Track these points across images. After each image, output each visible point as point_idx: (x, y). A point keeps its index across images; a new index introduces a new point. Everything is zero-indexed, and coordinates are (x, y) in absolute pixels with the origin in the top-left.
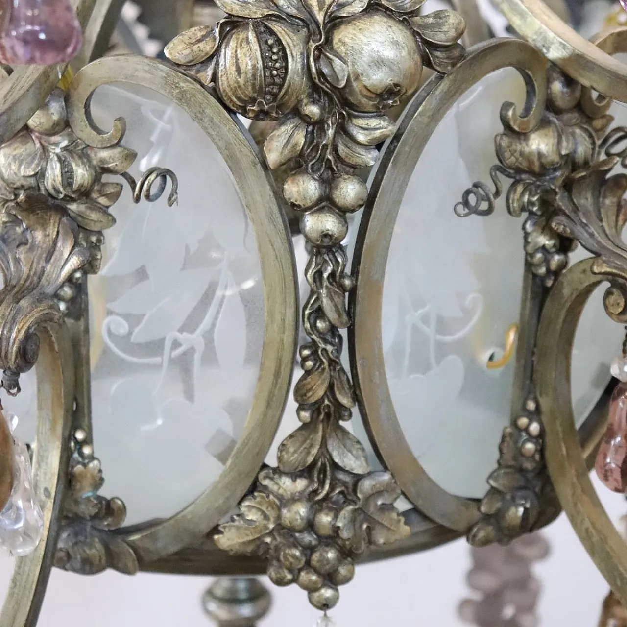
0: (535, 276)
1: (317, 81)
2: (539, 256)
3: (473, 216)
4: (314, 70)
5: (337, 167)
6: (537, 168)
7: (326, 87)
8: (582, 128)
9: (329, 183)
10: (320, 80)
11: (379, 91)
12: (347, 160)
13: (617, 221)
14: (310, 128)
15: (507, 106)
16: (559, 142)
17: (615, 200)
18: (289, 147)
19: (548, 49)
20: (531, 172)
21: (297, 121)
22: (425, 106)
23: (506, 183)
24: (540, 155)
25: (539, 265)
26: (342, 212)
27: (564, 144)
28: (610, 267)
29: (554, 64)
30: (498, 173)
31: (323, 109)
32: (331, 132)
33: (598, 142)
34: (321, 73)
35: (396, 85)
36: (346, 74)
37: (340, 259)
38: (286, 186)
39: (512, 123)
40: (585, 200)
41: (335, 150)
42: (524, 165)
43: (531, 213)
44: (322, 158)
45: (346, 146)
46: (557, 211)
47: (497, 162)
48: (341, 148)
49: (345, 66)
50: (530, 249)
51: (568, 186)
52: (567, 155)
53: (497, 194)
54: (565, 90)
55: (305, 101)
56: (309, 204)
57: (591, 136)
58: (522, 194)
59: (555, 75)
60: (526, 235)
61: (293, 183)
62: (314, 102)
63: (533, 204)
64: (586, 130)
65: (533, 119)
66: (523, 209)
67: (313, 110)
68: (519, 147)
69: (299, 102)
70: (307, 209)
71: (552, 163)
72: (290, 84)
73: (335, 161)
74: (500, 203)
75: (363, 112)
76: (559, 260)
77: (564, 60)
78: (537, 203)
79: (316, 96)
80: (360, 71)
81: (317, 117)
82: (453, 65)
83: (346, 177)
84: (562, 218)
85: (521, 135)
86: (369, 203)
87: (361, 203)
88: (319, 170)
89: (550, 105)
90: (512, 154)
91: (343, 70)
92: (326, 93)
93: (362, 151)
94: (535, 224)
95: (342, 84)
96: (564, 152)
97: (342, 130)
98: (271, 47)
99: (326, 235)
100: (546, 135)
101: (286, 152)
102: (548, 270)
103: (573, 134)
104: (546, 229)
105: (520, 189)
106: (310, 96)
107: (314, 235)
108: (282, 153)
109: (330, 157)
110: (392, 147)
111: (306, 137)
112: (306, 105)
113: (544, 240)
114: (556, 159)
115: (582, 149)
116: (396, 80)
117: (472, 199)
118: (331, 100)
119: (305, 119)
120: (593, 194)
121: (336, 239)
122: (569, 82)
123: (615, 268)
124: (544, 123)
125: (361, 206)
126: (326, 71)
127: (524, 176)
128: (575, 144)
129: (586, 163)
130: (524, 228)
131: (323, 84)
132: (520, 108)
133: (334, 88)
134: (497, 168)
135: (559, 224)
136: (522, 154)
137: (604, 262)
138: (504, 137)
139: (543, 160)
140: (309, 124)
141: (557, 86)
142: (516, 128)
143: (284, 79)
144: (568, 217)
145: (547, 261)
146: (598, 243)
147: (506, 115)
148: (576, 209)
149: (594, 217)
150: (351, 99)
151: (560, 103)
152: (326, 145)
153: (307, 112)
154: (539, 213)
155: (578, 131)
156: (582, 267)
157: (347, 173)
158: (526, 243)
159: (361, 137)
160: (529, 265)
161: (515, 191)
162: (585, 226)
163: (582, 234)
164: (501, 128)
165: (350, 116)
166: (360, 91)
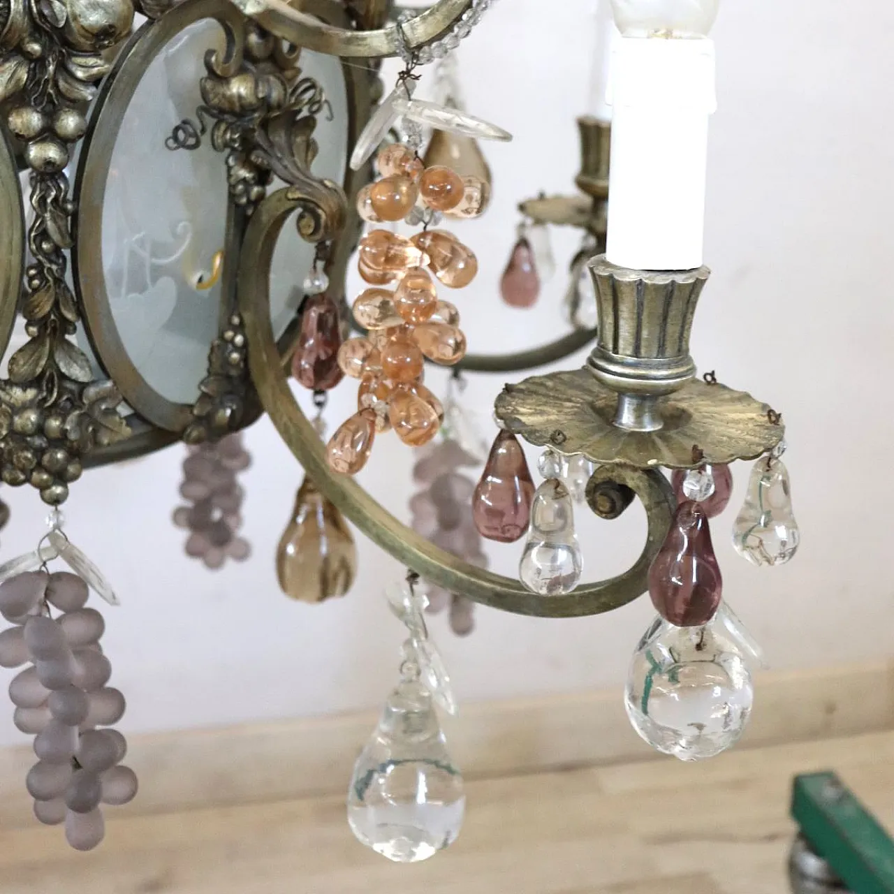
0: (237, 206)
1: (38, 20)
2: (240, 187)
3: (181, 150)
4: (35, 10)
5: (58, 100)
6: (237, 109)
7: (46, 27)
8: (275, 76)
9: (51, 115)
10: (40, 20)
11: (95, 31)
12: (68, 95)
13: (306, 156)
14: (32, 65)
15: (210, 53)
16: (256, 86)
17: (304, 138)
18: (13, 82)
19: (245, 5)
20: (232, 113)
21: (20, 58)
22: (138, 47)
23: (210, 121)
24: (240, 97)
25: (240, 196)
26: (64, 142)
27: (261, 88)
28: (301, 193)
29: (250, 19)
30: (204, 113)
31: (43, 47)
32: (51, 68)
33: (290, 91)
34: (40, 13)
35: (111, 26)
36: (65, 14)
37: (62, 186)
38: (11, 119)
39: (215, 68)
40: (280, 138)
41: (56, 85)
42: (226, 106)
43: (233, 149)
44: (44, 92)
45: (66, 82)
46: (257, 146)
47: (203, 104)
48: (62, 84)
49: (64, 8)
50: (233, 180)
51: (265, 125)
52: (263, 98)
53: (203, 131)
54: (260, 41)
55: (27, 40)
56: (32, 134)
57: (283, 83)
58: (225, 132)
59: (251, 28)
60: (229, 168)
61: (17, 115)
62: (36, 41)
63: (233, 141)
64: (279, 78)
65: (233, 65)
66: (226, 145)
67: (36, 47)
68: (222, 89)
69: (22, 40)
70: (30, 139)
71: (251, 104)
72: (11, 25)
73: (56, 95)
74: (205, 139)
75: (83, 52)
76: (258, 192)
77: (258, 14)
78: (238, 141)
79: (37, 35)
80: (78, 12)
81: (38, 54)
82: (162, 12)
83: (67, 109)
84: (260, 152)
85: (224, 80)
86: (87, 134)
87: (80, 133)
88: (41, 103)
89: (248, 54)
90: (216, 96)
91: (62, 11)
92: (47, 32)
93: (82, 88)
94: (236, 159)
95: (62, 24)
96: (261, 95)
97: (63, 67)
99: (48, 162)
100: (245, 80)
101: (10, 87)
102: (249, 200)
103: (268, 81)
104: (246, 163)
105: (223, 127)
106: (31, 35)
107: (37, 163)
108: (6, 87)
109: (51, 91)
110: (109, 85)
111: (28, 72)
112: (28, 43)
113: (244, 173)
114: (252, 100)
115: (276, 95)
116: (111, 21)
117: (181, 135)
118: (51, 39)
119: (28, 57)
120: (286, 134)
121: (58, 166)
122: (264, 34)
123: (305, 194)
124: (242, 71)
125: (80, 137)
126: (46, 12)
127: (226, 116)
128: (270, 90)
129: (279, 106)
130: (227, 162)
131: (43, 23)
132: (222, 56)
133: (55, 28)
134: (202, 109)
135: (258, 157)
136: (224, 96)
137: (297, 189)
138: (208, 80)
139: (243, 102)
140: (31, 61)
141: (253, 38)
142: (219, 72)
143: (7, 19)
144: (265, 151)
145: (247, 191)
146: (292, 175)
147: (210, 60)
148: (272, 145)
149: (287, 152)
150: (70, 38)
151: (257, 52)
152: (47, 81)
153: (29, 49)
154: (240, 149)
155: (272, 78)
156: (277, 196)
157: (68, 107)
158: (229, 176)
159: (80, 74)
160: (232, 196)
161: (219, 129)
162: (279, 160)
163: (277, 166)
164: (205, 73)
165: (70, 55)
166: (78, 31)
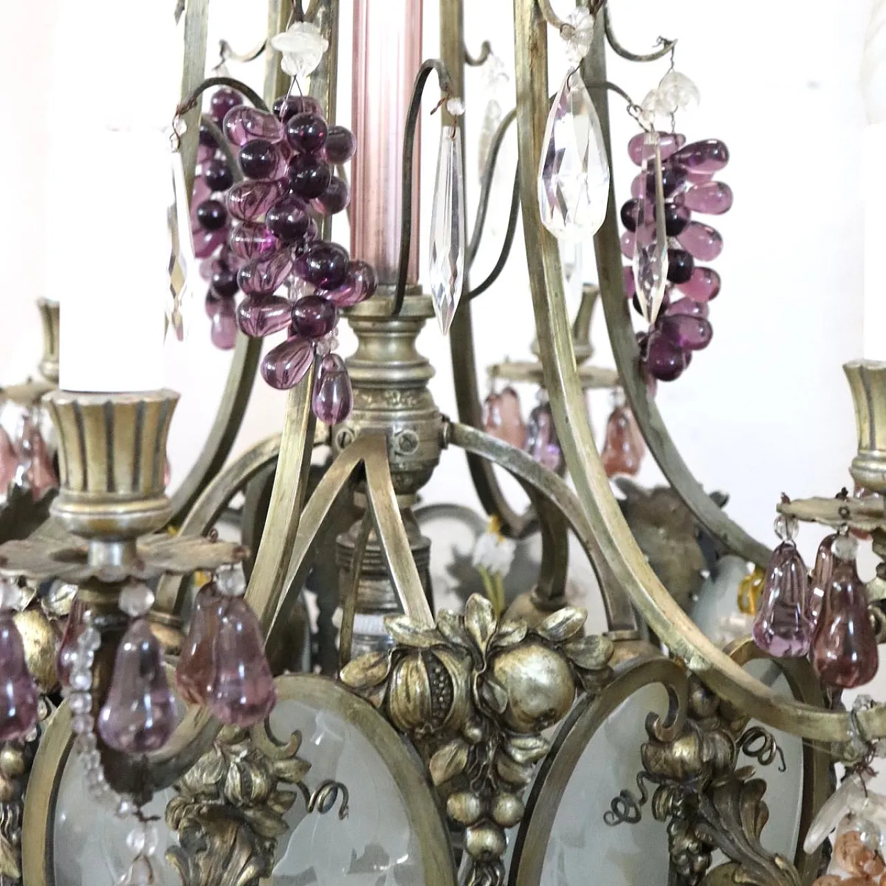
0: (679, 875)
1: (479, 707)
2: (683, 857)
3: (624, 824)
4: (476, 692)
5: (496, 784)
6: (680, 774)
7: (487, 713)
8: (721, 733)
9: (489, 801)
10: (482, 705)
11: (536, 716)
12: (506, 778)
13: (755, 825)
14: (472, 748)
15: (652, 717)
16: (701, 749)
17: (753, 803)
18: (453, 765)
19: (689, 660)
20: (675, 778)
21: (460, 741)
22: (577, 726)
23: (652, 787)
24: (682, 761)
25: (684, 866)
26: (499, 829)
27: (705, 751)
28: (751, 877)
29: (694, 674)
30: (645, 780)
31: (484, 732)
32: (491, 754)
33: (735, 743)
34: (482, 698)
35: (551, 710)
36: (506, 700)
37: (498, 873)
38: (449, 802)
39: (657, 734)
40: (726, 806)
41: (495, 767)
42: (668, 771)
43: (675, 817)
44: (483, 778)
45: (505, 764)
46: (701, 819)
47: (643, 769)
48: (501, 768)
49: (505, 693)
50: (675, 851)
51: (709, 791)
52: (708, 762)
53: (643, 800)
54: (706, 700)
55: (468, 724)
56: (470, 820)
57: (729, 740)
58: (667, 800)
59: (696, 686)
60: (671, 839)
61: (455, 799)
62: (477, 725)
63: (677, 809)
64: (725, 736)
65: (675, 727)
66: (667, 813)
67: (476, 732)
68: (664, 754)
69: (463, 725)
70: (468, 825)
71: (695, 770)
72: (454, 710)
73: (495, 780)
74: (646, 810)
75: (520, 733)
76: (702, 861)
77: (702, 672)
78: (681, 808)
79: (478, 719)
80: (518, 697)
81: (479, 740)
82: (603, 686)
83: (505, 794)
84: (703, 826)
85: (667, 744)
86: (525, 818)
87: (518, 819)
88: (479, 788)
89: (692, 713)
90: (657, 763)
91: (503, 697)
92: (487, 717)
93: (520, 769)
94: (678, 828)
95: (503, 709)
96: (705, 760)
97: (503, 750)
98: (438, 676)
99: (485, 851)
100: (688, 744)
101: (450, 770)
102: (692, 871)
103: (713, 740)
104: (689, 832)
105: (664, 795)
106: (472, 719)
107: (474, 851)
108: (446, 771)
109: (490, 777)
110: (547, 765)
111: (468, 756)
112: (470, 727)
113: (688, 844)
114: (697, 766)
115: (722, 753)
116: (551, 706)
117: (621, 807)
118: (492, 723)
119: (468, 741)
120: (732, 799)
121: (496, 854)
122: (709, 693)
123: (755, 879)
124: (685, 732)
125: (517, 822)
126: (487, 696)
127: (668, 782)
128: (715, 749)
129: (726, 767)
130: (669, 830)
131: (484, 708)
132: (663, 718)
133: (495, 713)
134: (641, 775)
135: (701, 833)
136: (666, 761)
137: (745, 871)
138: (649, 747)
139: (686, 768)
140: (471, 744)
141: (698, 695)
142: (660, 738)
143: (450, 705)
144: (710, 824)
145: (691, 862)
146: (739, 850)
147: (652, 726)
148: (717, 815)
149: (734, 824)
150: (510, 722)
151: (700, 711)
152: (486, 767)
153: (470, 735)
154: (683, 817)
155: (717, 737)
156: (724, 871)
157: (506, 791)
158: (671, 846)
159: (519, 757)
160: (674, 865)
161: (661, 797)
162: (725, 832)
163: (721, 838)
164: (646, 738)
165: (509, 737)
166: (519, 716)
